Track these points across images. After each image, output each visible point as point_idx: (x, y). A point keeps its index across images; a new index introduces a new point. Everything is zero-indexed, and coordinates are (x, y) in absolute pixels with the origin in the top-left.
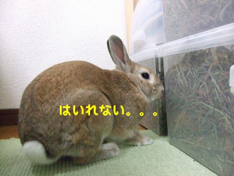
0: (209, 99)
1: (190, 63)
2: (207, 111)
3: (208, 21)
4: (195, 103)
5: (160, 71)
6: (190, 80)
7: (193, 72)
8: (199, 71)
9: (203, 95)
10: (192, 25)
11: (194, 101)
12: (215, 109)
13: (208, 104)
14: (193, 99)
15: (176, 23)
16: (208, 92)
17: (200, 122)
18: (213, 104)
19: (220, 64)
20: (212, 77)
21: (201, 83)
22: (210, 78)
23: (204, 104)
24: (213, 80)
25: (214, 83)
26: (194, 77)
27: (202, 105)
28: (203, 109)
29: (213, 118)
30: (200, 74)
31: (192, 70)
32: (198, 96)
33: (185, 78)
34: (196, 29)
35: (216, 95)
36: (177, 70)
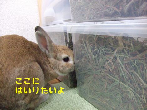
0: (115, 74)
1: (96, 42)
2: (113, 82)
3: (113, 11)
4: (102, 73)
5: (68, 41)
6: (96, 55)
7: (99, 50)
8: (105, 51)
9: (109, 70)
10: (97, 11)
11: (101, 72)
12: (120, 82)
13: (114, 77)
14: (99, 71)
15: (82, 8)
16: (113, 68)
17: (107, 88)
18: (118, 79)
19: (126, 49)
20: (118, 58)
21: (107, 61)
22: (116, 58)
23: (110, 76)
24: (119, 61)
25: (119, 63)
26: (100, 54)
27: (108, 76)
28: (109, 79)
29: (119, 88)
30: (106, 53)
31: (98, 49)
32: (104, 68)
33: (92, 53)
34: (101, 15)
35: (121, 72)
36: (85, 46)
